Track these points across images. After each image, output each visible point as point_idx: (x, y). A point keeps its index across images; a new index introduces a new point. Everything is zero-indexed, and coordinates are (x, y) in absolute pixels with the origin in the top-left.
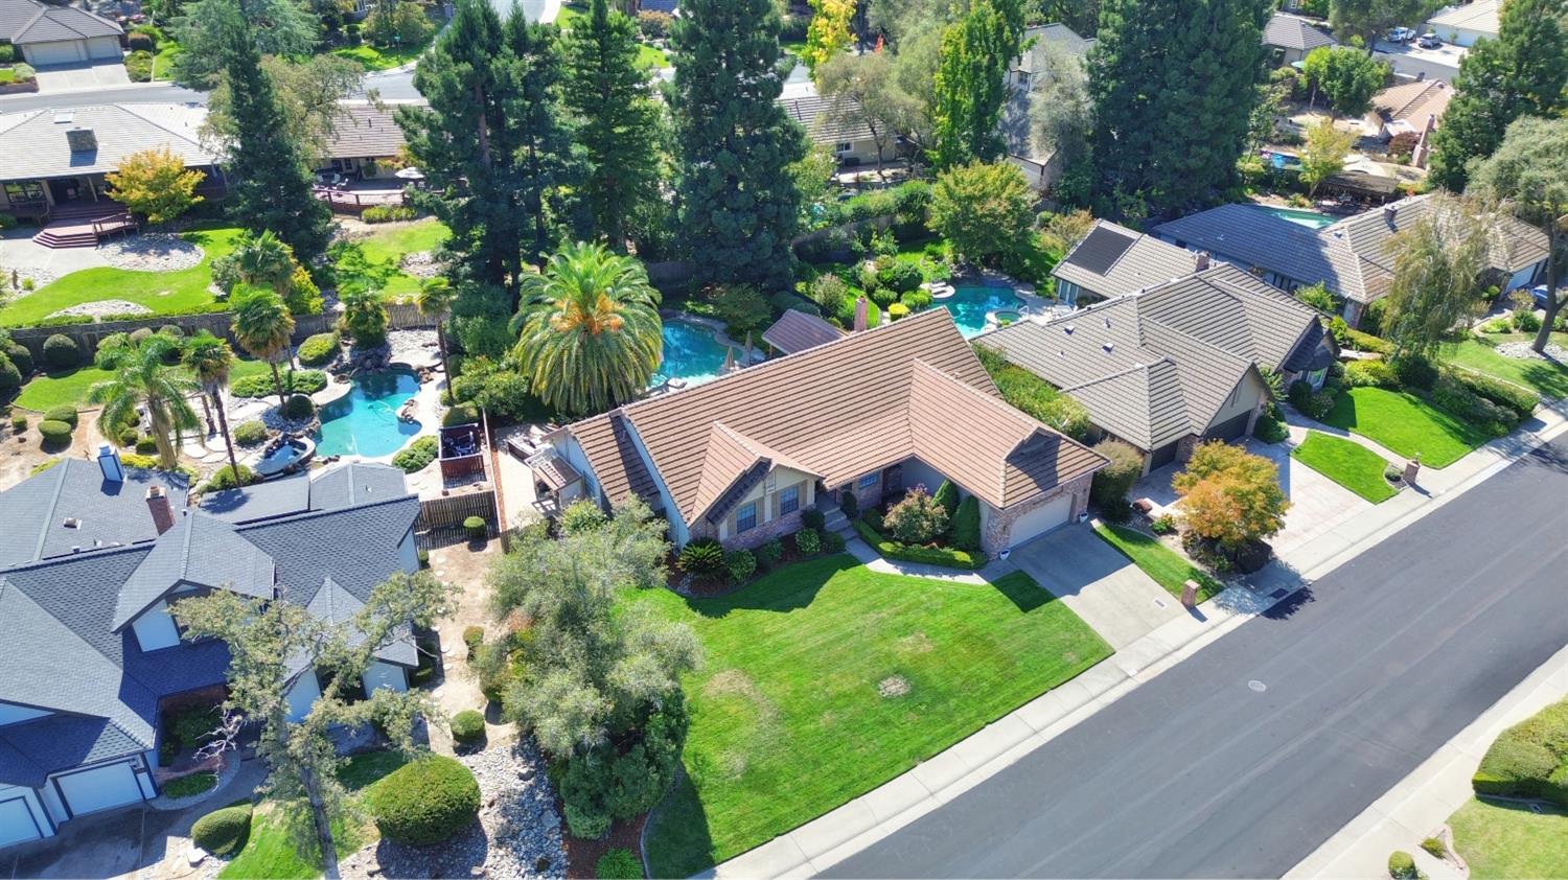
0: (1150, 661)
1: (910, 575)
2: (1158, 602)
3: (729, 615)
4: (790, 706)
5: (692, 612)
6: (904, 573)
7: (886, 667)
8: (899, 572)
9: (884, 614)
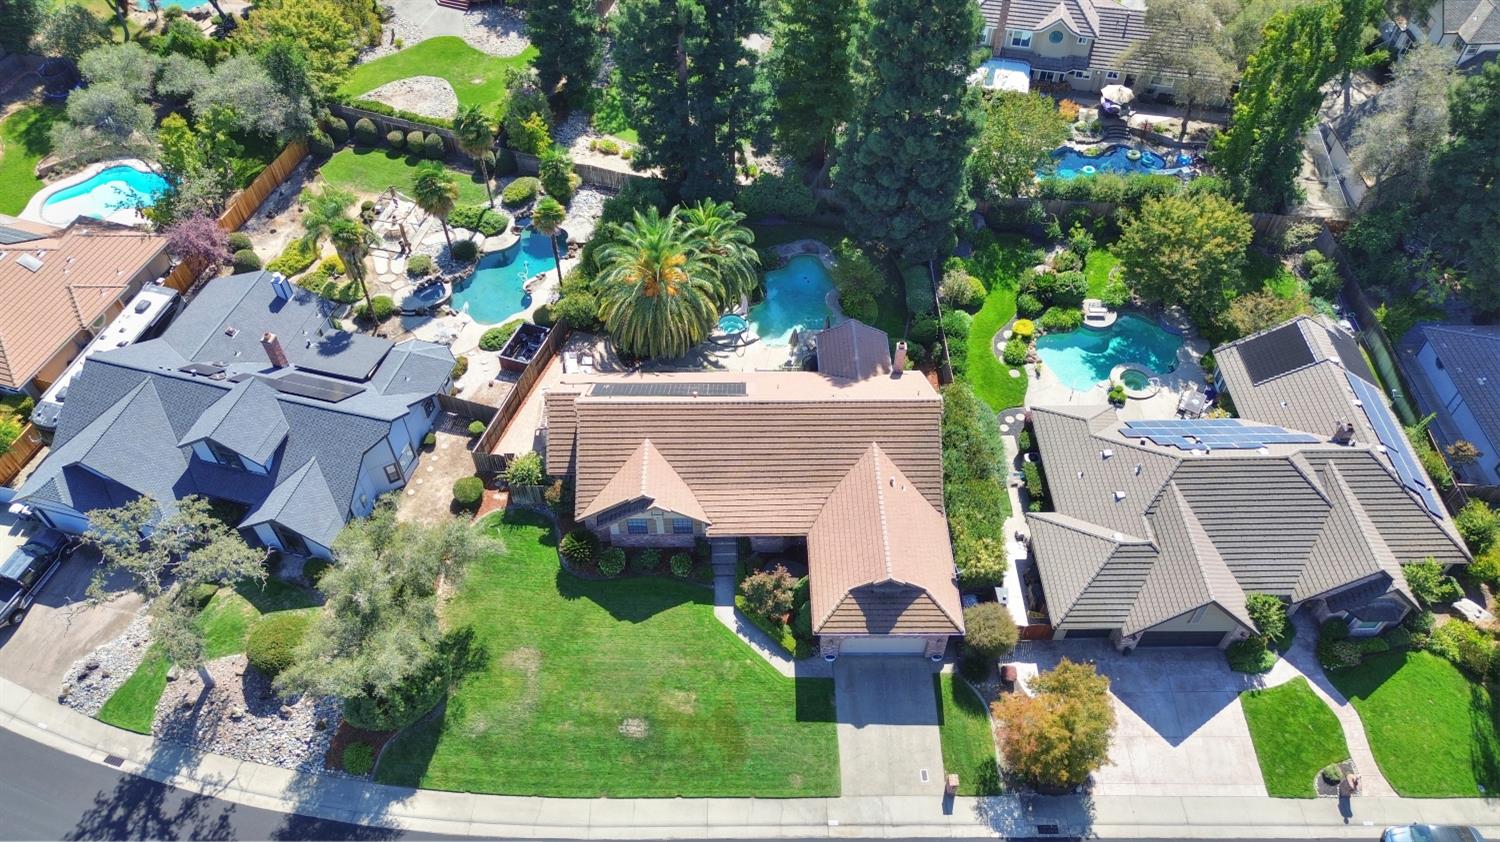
0: (859, 821)
1: (741, 636)
2: (924, 774)
3: (576, 600)
4: (548, 703)
5: (554, 583)
6: (738, 631)
7: (643, 710)
8: (734, 630)
9: (683, 661)
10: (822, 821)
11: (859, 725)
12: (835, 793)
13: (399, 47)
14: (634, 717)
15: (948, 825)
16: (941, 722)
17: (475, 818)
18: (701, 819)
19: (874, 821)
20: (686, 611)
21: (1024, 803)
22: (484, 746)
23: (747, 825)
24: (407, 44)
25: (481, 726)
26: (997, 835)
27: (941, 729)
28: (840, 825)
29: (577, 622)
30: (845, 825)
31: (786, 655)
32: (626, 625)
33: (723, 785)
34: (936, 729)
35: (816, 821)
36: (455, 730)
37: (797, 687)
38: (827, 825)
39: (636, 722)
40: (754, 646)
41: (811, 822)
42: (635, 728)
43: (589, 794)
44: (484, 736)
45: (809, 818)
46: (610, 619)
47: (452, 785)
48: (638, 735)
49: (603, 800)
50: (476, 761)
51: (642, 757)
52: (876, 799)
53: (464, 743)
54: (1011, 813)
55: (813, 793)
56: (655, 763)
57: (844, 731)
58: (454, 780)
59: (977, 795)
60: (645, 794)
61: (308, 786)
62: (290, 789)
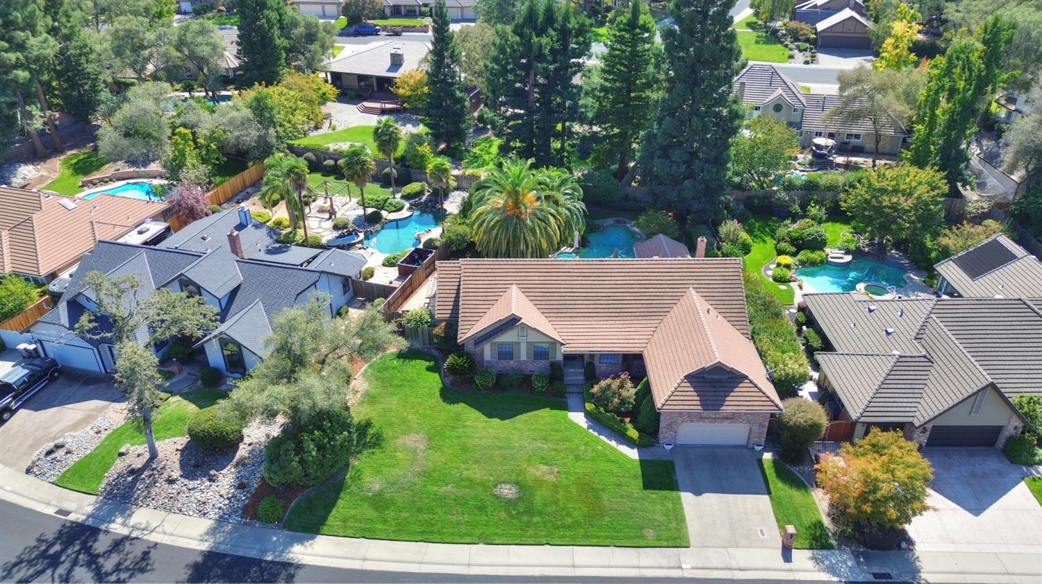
0: (709, 566)
1: (591, 431)
2: (762, 531)
3: (456, 405)
4: (434, 471)
5: (438, 394)
6: (588, 428)
7: (514, 477)
8: (585, 426)
9: (546, 446)
10: (677, 565)
11: (698, 493)
12: (684, 544)
13: (334, 129)
14: (505, 482)
15: (791, 570)
16: (769, 493)
17: (368, 556)
18: (569, 562)
19: (723, 566)
20: (546, 414)
21: (856, 555)
22: (379, 502)
23: (609, 567)
24: (339, 129)
25: (377, 487)
26: (835, 579)
27: (771, 499)
28: (693, 568)
29: (457, 418)
30: (698, 568)
31: (630, 443)
32: (496, 421)
33: (586, 536)
34: (767, 497)
35: (671, 565)
36: (354, 488)
37: (641, 465)
38: (681, 568)
39: (508, 486)
40: (602, 438)
41: (667, 565)
42: (508, 491)
43: (469, 539)
44: (380, 494)
45: (664, 562)
46: (483, 418)
47: (350, 532)
48: (510, 496)
49: (481, 546)
50: (371, 513)
51: (514, 512)
52: (723, 550)
53: (362, 500)
54: (845, 562)
55: (665, 544)
56: (525, 518)
57: (686, 498)
58: (351, 528)
59: (811, 548)
60: (518, 542)
61: (224, 532)
62: (207, 533)
